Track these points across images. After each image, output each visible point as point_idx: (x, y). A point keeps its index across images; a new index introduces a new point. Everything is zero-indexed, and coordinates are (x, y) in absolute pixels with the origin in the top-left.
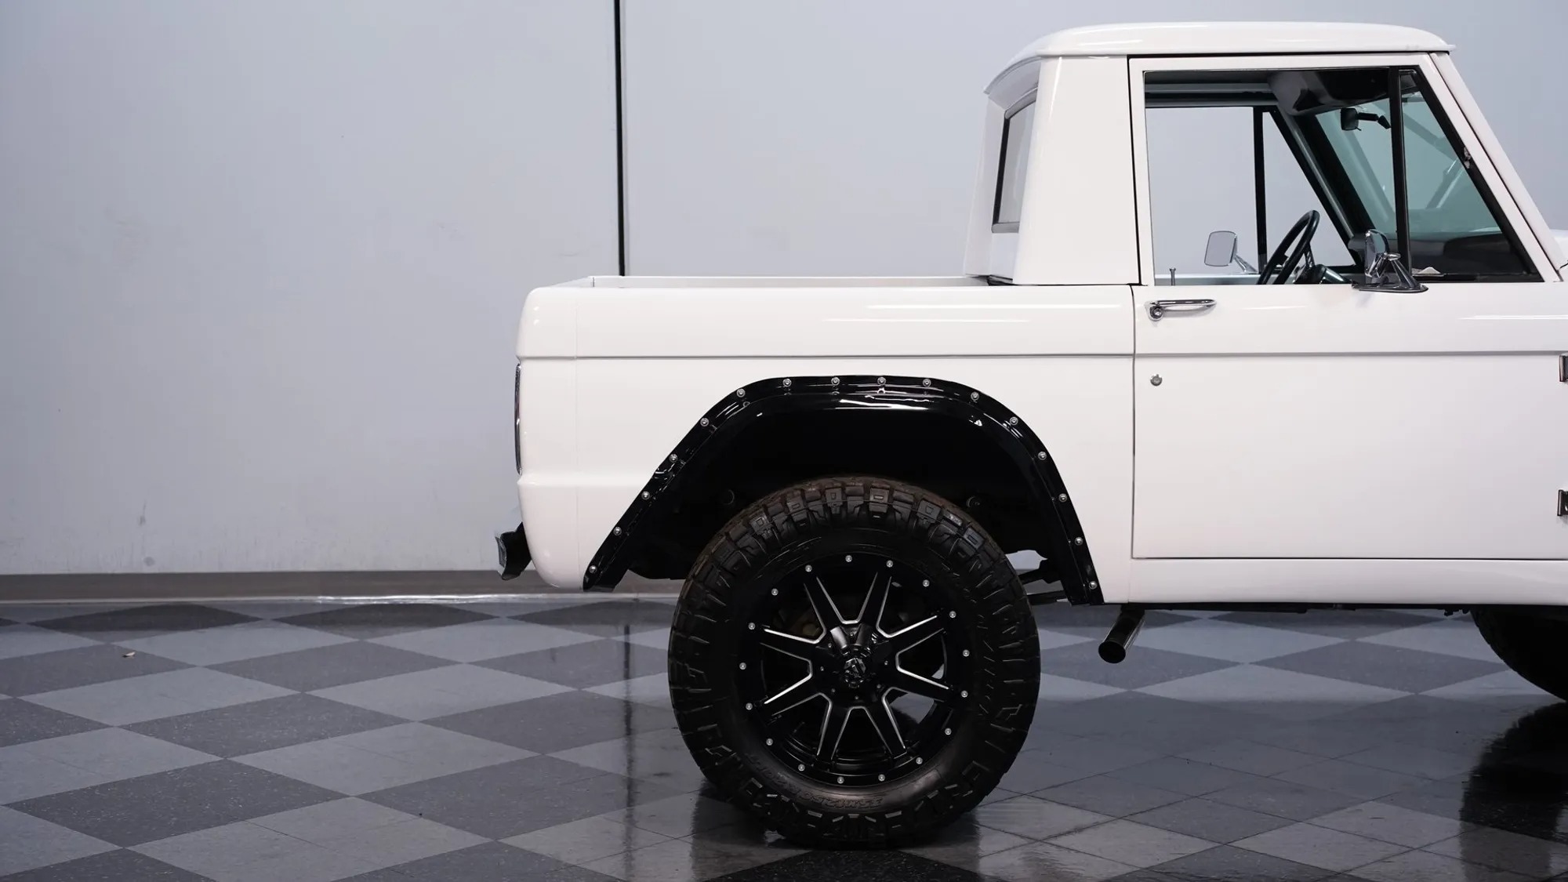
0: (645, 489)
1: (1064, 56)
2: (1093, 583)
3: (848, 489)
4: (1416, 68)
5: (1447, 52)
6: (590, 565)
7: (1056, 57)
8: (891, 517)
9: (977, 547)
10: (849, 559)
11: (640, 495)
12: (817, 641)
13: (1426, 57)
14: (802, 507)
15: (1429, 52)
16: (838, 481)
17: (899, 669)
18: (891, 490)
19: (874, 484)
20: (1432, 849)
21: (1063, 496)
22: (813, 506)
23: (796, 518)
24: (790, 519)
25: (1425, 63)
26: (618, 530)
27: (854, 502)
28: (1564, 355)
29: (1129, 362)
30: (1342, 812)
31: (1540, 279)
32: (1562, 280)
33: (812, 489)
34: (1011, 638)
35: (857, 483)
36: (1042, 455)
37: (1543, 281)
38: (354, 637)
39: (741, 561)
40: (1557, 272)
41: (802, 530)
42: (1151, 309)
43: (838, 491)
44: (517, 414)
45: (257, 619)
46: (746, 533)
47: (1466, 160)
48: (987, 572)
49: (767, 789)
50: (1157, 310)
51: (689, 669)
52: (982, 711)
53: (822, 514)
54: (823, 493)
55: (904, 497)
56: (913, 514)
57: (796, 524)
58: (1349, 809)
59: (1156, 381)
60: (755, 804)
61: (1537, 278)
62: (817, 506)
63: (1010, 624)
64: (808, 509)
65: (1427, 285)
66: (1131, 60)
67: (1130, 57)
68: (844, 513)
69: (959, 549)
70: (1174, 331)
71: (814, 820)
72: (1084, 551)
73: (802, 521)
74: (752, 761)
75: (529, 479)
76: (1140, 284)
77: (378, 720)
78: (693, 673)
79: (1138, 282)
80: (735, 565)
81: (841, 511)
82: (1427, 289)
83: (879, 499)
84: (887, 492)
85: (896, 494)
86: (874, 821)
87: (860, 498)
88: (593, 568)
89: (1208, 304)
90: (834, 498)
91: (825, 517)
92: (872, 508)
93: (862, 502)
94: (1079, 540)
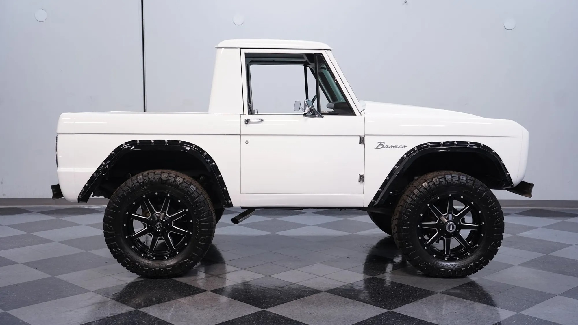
0: (95, 173)
1: (225, 48)
2: (230, 201)
3: (156, 173)
4: (321, 54)
5: (330, 50)
6: (79, 195)
7: (221, 48)
8: (168, 181)
9: (194, 190)
10: (156, 194)
11: (93, 175)
12: (148, 218)
13: (324, 51)
14: (142, 178)
15: (325, 50)
16: (153, 171)
17: (173, 226)
18: (169, 174)
19: (164, 172)
20: (326, 276)
21: (220, 176)
22: (145, 178)
23: (140, 181)
24: (138, 182)
25: (324, 53)
26: (87, 185)
27: (157, 177)
28: (360, 136)
29: (239, 136)
30: (308, 266)
31: (355, 115)
32: (361, 115)
33: (146, 173)
34: (203, 217)
35: (159, 171)
36: (214, 163)
37: (356, 115)
38: (56, 217)
39: (123, 195)
40: (360, 113)
41: (142, 185)
42: (245, 121)
43: (153, 174)
44: (56, 151)
45: (33, 212)
46: (125, 186)
47: (335, 80)
48: (197, 198)
49: (131, 261)
50: (247, 122)
51: (108, 226)
52: (195, 238)
53: (147, 180)
54: (148, 174)
55: (173, 176)
56: (175, 181)
57: (140, 183)
58: (310, 266)
59: (247, 142)
60: (128, 266)
61: (355, 114)
62: (146, 178)
63: (203, 213)
64: (143, 179)
65: (324, 116)
66: (241, 49)
67: (241, 48)
68: (154, 180)
69: (188, 191)
70: (251, 128)
71: (145, 270)
72: (226, 192)
73: (142, 182)
74: (127, 253)
75: (60, 170)
76: (244, 114)
77: (47, 241)
78: (109, 227)
79: (243, 113)
80: (122, 195)
81: (153, 179)
82: (324, 117)
83: (165, 176)
84: (167, 174)
85: (170, 175)
86: (164, 270)
87: (159, 176)
88: (80, 196)
89: (262, 120)
90: (151, 176)
91: (148, 181)
92: (162, 179)
93: (159, 177)
94: (225, 188)
